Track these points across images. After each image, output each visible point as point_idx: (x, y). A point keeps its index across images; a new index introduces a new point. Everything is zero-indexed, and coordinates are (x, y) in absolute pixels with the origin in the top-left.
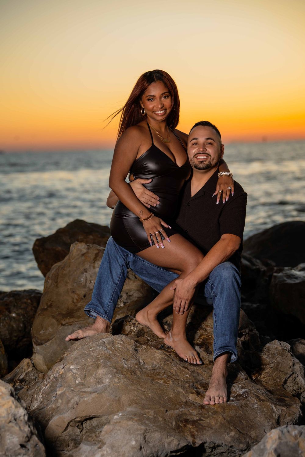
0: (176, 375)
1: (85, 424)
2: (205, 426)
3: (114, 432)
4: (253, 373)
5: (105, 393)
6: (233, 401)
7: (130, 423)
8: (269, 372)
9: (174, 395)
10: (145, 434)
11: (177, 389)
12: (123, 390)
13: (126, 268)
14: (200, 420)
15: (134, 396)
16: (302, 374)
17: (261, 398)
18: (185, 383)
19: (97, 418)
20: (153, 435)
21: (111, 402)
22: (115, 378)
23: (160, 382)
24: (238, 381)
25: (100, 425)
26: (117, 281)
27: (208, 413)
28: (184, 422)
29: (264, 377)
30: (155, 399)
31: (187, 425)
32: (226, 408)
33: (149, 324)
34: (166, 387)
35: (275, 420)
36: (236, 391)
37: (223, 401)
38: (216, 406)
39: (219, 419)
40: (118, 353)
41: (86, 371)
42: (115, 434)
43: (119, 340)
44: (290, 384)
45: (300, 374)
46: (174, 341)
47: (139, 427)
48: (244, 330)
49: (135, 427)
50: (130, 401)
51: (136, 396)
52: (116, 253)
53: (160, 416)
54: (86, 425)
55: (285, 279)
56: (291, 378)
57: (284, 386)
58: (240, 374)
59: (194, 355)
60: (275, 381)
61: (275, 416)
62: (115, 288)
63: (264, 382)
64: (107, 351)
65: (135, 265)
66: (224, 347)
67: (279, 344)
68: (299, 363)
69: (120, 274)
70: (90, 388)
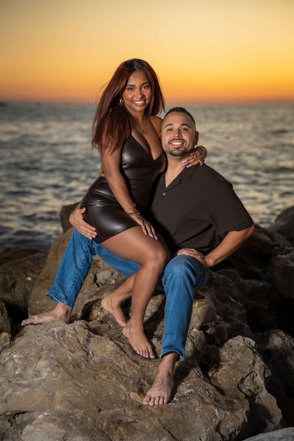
0: (123, 370)
1: (18, 417)
2: (137, 430)
3: (34, 433)
4: (211, 369)
5: (38, 389)
6: (175, 402)
7: (51, 425)
8: (226, 370)
9: (113, 392)
10: (65, 438)
11: (119, 385)
12: (58, 385)
13: (91, 254)
14: (135, 422)
15: (69, 393)
16: (261, 373)
17: (206, 400)
18: (130, 380)
19: (29, 413)
20: (74, 439)
21: (44, 398)
22: (53, 372)
23: (103, 377)
24: (190, 378)
25: (31, 420)
26: (80, 267)
27: (145, 414)
28: (116, 423)
29: (220, 375)
30: (92, 396)
31: (119, 427)
32: (164, 411)
33: (112, 311)
34: (107, 384)
35: (214, 426)
36: (182, 391)
37: (164, 402)
38: (155, 407)
39: (155, 422)
40: (66, 344)
41: (27, 362)
42: (34, 435)
43: (71, 329)
44: (247, 383)
45: (259, 373)
46: (130, 333)
47: (59, 430)
48: (209, 323)
49: (55, 430)
50: (63, 398)
51: (71, 393)
52: (81, 239)
53: (90, 417)
54: (18, 419)
55: (289, 261)
56: (248, 377)
57: (240, 386)
58: (193, 371)
59: (147, 349)
60: (231, 380)
61: (216, 421)
62: (78, 274)
63: (219, 379)
64: (54, 341)
65: (100, 252)
66: (170, 346)
67: (242, 340)
68: (260, 361)
69: (84, 260)
70: (26, 381)
